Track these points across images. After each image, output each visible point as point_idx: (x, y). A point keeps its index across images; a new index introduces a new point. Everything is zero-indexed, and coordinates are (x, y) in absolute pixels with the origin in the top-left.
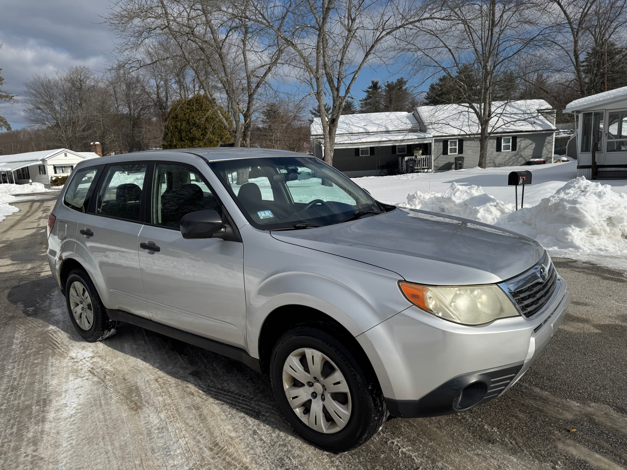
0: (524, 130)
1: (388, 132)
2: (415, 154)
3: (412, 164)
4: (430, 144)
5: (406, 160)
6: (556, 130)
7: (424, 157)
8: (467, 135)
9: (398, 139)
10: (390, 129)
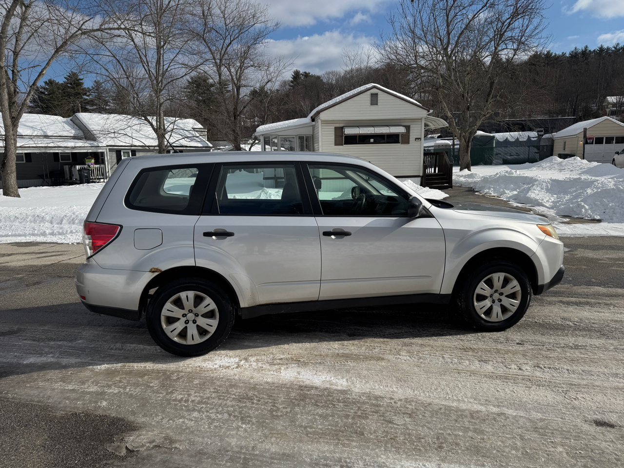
0: (188, 145)
1: (46, 137)
2: (87, 163)
3: (87, 173)
4: (102, 153)
5: (78, 169)
6: (213, 147)
7: (97, 166)
8: (146, 146)
9: (68, 146)
10: (50, 134)
